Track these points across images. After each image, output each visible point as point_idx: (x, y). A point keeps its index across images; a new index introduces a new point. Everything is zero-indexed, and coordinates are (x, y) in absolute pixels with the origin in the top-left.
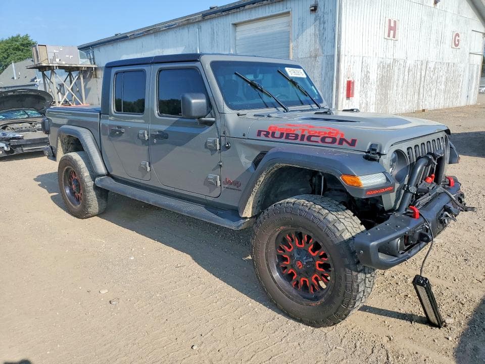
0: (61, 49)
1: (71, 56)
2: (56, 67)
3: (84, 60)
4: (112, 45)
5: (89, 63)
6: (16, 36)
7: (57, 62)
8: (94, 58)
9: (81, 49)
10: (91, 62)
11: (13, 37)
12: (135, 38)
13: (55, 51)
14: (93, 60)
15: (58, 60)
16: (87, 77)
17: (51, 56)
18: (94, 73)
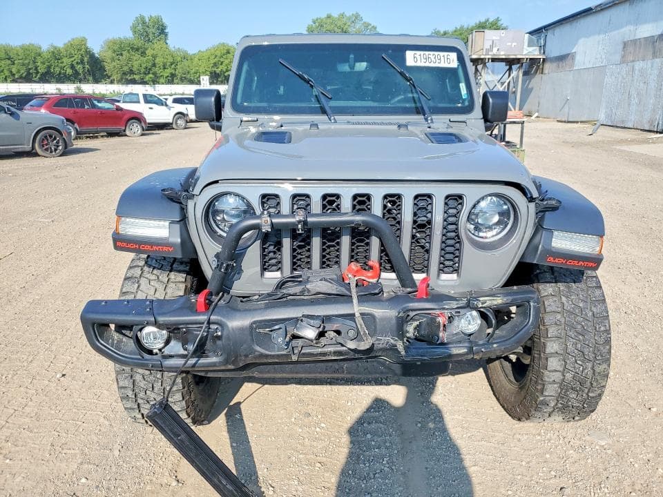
0: (503, 35)
1: (514, 44)
2: (489, 59)
3: (531, 49)
4: (571, 25)
5: (537, 53)
6: (484, 20)
7: (495, 52)
8: (545, 45)
9: (530, 33)
10: (540, 50)
11: (480, 22)
12: (602, 10)
13: (494, 38)
14: (543, 48)
15: (495, 51)
16: (532, 72)
17: (487, 46)
18: (541, 67)
